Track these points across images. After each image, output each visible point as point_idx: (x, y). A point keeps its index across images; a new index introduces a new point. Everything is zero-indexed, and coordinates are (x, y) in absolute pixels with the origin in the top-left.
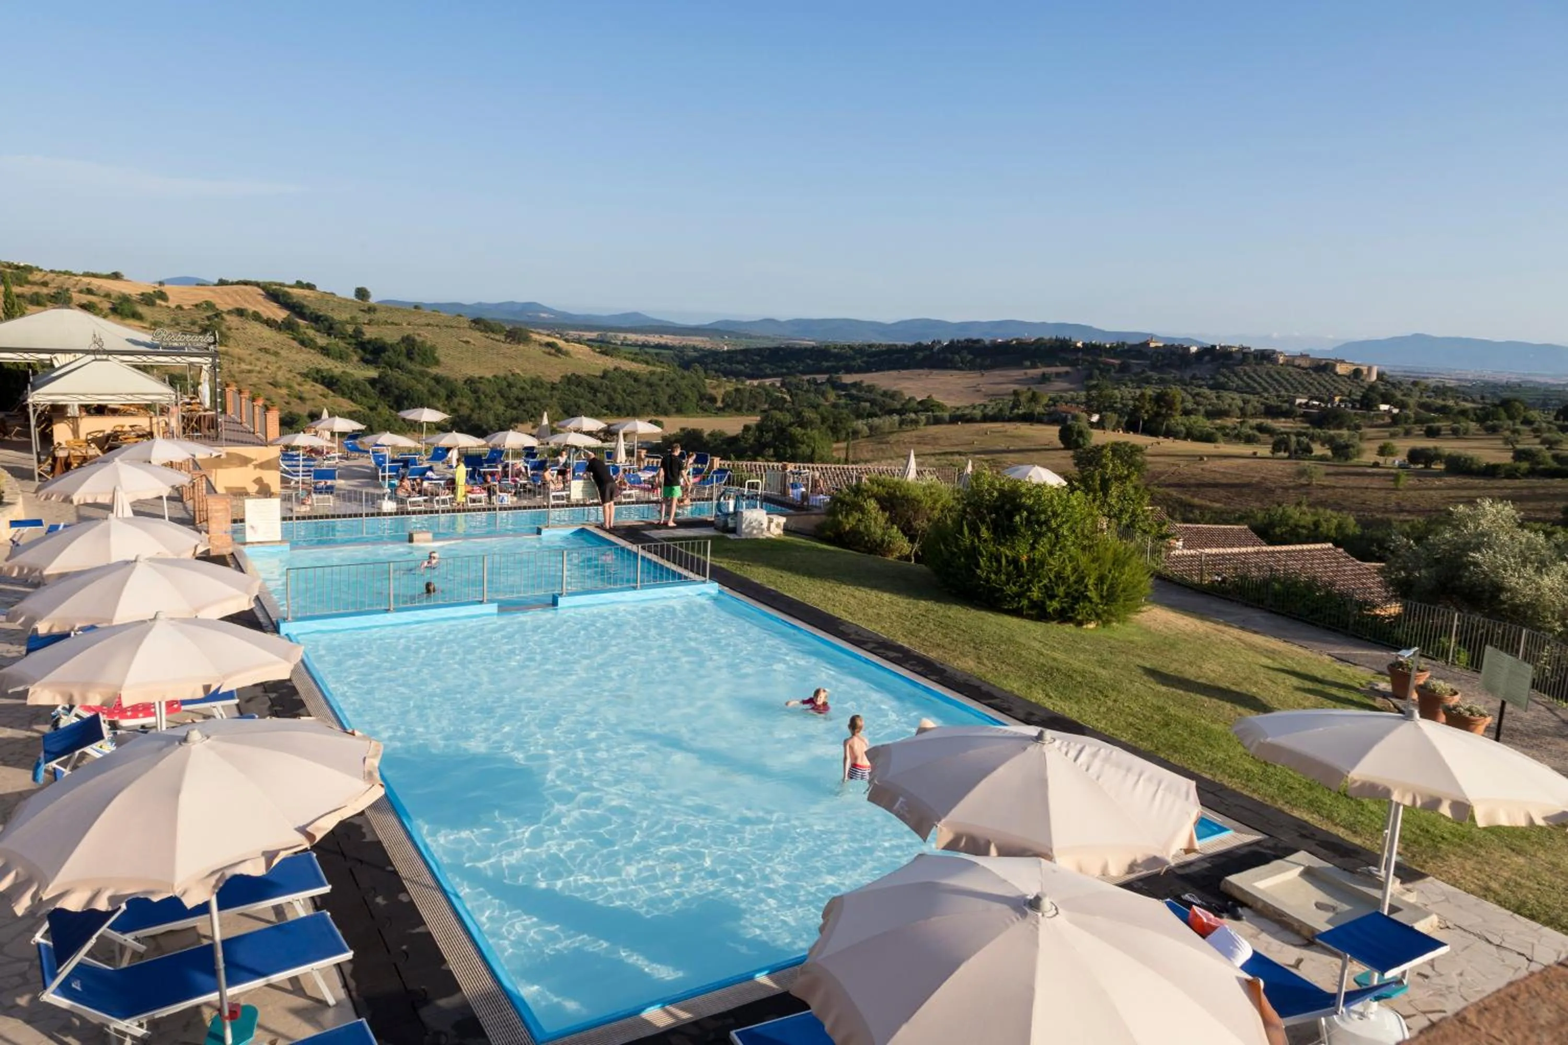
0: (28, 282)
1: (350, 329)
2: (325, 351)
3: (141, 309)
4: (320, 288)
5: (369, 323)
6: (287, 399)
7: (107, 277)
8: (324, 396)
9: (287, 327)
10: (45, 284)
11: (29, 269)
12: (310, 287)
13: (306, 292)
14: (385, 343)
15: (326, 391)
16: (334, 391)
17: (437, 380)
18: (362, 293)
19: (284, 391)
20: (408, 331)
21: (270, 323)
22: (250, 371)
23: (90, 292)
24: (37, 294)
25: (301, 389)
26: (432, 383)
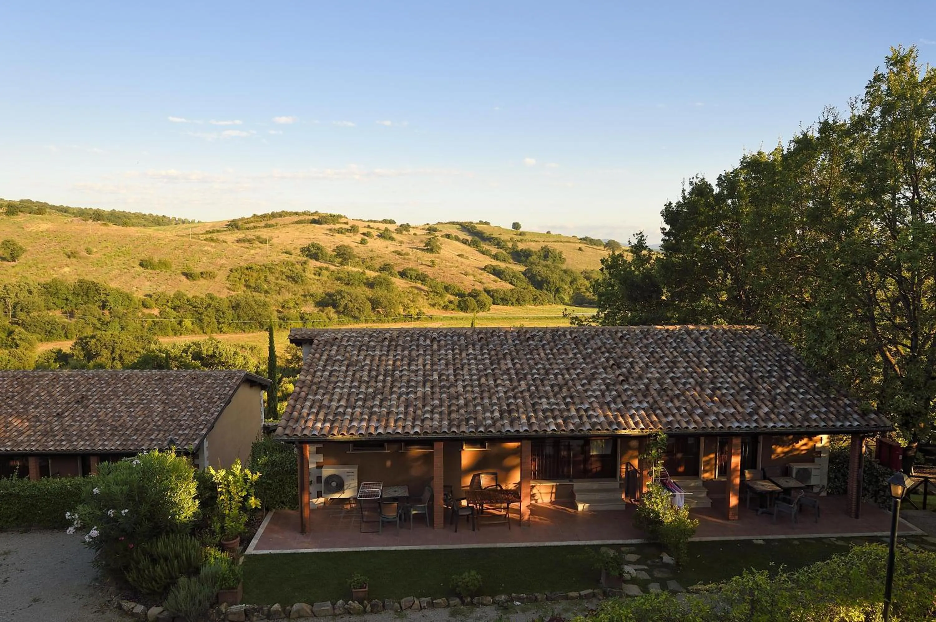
0: (339, 223)
1: (510, 245)
2: (496, 257)
3: (394, 235)
4: (492, 224)
5: (521, 241)
6: (472, 283)
7: (381, 222)
8: (495, 281)
9: (473, 244)
10: (346, 223)
11: (340, 216)
12: (487, 223)
13: (485, 226)
14: (530, 251)
15: (497, 278)
16: (501, 279)
17: (565, 272)
18: (516, 226)
19: (471, 278)
20: (544, 244)
21: (465, 242)
22: (451, 267)
23: (369, 227)
24: (341, 228)
25: (481, 277)
26: (561, 273)
